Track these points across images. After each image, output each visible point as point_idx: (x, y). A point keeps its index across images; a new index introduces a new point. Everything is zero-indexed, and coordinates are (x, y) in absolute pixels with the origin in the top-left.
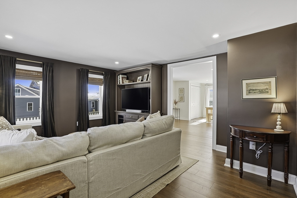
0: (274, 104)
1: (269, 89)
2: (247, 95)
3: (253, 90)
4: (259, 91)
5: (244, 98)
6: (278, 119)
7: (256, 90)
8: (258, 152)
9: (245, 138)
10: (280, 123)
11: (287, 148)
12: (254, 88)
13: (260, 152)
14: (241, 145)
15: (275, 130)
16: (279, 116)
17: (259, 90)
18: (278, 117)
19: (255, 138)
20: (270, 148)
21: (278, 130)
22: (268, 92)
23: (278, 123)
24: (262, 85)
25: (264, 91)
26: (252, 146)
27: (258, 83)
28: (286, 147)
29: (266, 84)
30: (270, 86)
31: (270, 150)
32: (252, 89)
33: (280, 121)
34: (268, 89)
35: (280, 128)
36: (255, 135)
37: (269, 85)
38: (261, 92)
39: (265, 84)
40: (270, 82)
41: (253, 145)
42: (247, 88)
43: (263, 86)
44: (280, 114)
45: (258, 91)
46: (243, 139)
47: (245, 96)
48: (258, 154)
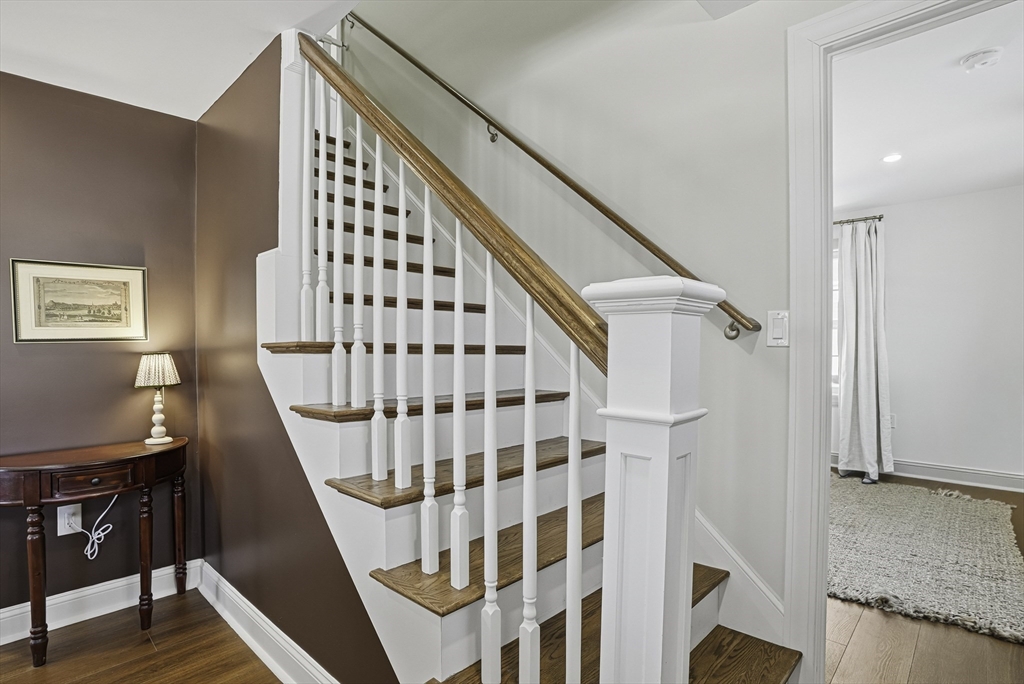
0: (144, 358)
1: (123, 307)
2: (39, 324)
3: (66, 307)
4: (90, 312)
5: (23, 336)
6: (158, 406)
7: (77, 307)
8: (97, 535)
9: (52, 496)
10: (162, 416)
11: (180, 489)
12: (69, 301)
13: (103, 531)
14: (36, 529)
15: (148, 441)
16: (158, 397)
17: (89, 308)
18: (156, 399)
19: (95, 484)
20: (144, 504)
21: (158, 440)
22: (119, 319)
23: (157, 417)
24: (100, 293)
25: (106, 315)
26: (67, 523)
27: (85, 282)
28: (178, 484)
29: (113, 289)
30: (127, 296)
31: (146, 509)
32: (59, 304)
33: (162, 412)
34: (119, 307)
35: (162, 433)
36: (95, 475)
37: (123, 294)
38: (94, 316)
39: (111, 290)
40: (125, 284)
41: (74, 514)
42: (38, 296)
43: (103, 296)
44: (159, 388)
45: (86, 312)
46: (42, 506)
47: (29, 330)
48: (93, 542)
